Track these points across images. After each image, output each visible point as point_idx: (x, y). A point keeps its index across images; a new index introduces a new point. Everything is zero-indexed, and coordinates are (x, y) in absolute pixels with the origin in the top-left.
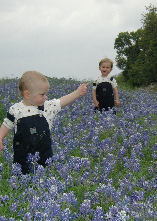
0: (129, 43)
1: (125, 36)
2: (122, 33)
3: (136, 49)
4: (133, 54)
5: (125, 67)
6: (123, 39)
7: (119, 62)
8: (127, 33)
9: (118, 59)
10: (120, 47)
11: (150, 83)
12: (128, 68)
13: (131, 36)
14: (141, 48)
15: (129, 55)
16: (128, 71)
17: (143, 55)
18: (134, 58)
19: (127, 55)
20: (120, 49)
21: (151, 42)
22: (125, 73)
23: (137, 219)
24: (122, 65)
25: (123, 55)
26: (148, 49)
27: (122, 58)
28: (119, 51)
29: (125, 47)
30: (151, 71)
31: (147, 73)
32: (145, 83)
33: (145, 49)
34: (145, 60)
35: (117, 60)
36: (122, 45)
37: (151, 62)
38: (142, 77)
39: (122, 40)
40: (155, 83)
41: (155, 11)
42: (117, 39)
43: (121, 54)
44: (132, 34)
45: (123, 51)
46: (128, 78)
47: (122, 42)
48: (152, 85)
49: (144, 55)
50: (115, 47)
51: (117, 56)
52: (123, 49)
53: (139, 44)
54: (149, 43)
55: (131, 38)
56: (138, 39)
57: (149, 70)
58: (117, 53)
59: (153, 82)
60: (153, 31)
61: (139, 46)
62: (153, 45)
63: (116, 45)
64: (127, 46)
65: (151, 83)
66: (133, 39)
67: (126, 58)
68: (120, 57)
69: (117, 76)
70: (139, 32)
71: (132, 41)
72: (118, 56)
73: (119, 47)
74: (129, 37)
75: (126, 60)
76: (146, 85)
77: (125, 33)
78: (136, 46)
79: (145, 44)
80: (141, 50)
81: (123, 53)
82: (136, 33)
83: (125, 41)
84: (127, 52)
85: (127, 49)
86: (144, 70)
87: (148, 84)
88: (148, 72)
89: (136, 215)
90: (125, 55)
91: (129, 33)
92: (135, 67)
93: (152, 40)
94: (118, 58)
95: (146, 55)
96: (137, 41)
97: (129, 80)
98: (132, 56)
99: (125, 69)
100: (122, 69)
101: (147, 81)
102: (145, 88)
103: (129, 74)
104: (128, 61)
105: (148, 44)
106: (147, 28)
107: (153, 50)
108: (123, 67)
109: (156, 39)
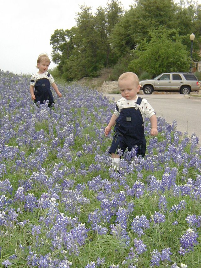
0: (64, 39)
1: (61, 33)
2: (58, 30)
3: (70, 46)
4: (67, 50)
5: (60, 62)
6: (58, 35)
7: (55, 57)
8: (62, 30)
9: (54, 55)
10: (56, 43)
11: (82, 78)
12: (63, 62)
13: (66, 33)
14: (75, 45)
15: (64, 50)
16: (63, 65)
17: (76, 51)
18: (68, 54)
19: (62, 51)
20: (55, 45)
21: (84, 39)
22: (60, 68)
23: (68, 205)
24: (57, 60)
25: (58, 50)
26: (81, 45)
27: (57, 53)
28: (54, 47)
29: (60, 43)
30: (84, 66)
31: (81, 69)
32: (78, 77)
33: (78, 46)
34: (78, 56)
35: (52, 55)
36: (57, 41)
37: (84, 58)
38: (76, 71)
39: (58, 37)
40: (87, 77)
41: (88, 10)
42: (53, 35)
43: (56, 49)
44: (67, 31)
45: (58, 47)
46: (62, 72)
47: (57, 38)
48: (85, 79)
49: (78, 52)
50: (51, 43)
51: (52, 52)
52: (58, 45)
53: (74, 41)
54: (83, 41)
55: (66, 35)
56: (72, 36)
57: (82, 66)
58: (52, 49)
59: (86, 76)
60: (86, 29)
61: (73, 42)
62: (86, 42)
63: (52, 41)
64: (62, 42)
65: (84, 78)
66: (68, 36)
67: (61, 53)
68: (56, 52)
69: (52, 70)
70: (73, 29)
71: (67, 39)
72: (54, 51)
73: (54, 43)
74: (64, 34)
75: (61, 55)
76: (79, 79)
77: (60, 30)
78: (70, 43)
79: (79, 41)
80: (75, 46)
81: (58, 49)
82: (70, 30)
83: (60, 37)
84: (62, 48)
85: (62, 45)
86: (78, 65)
87: (81, 78)
88: (81, 67)
89: (66, 202)
90: (60, 51)
91: (64, 31)
92: (69, 63)
93: (85, 37)
94: (54, 53)
95: (79, 51)
96: (71, 38)
97: (64, 74)
98: (67, 52)
99: (60, 63)
100: (57, 64)
101: (80, 76)
102: (79, 81)
103: (64, 68)
104: (63, 56)
105: (81, 41)
106: (81, 27)
107: (85, 47)
108: (58, 62)
109: (88, 37)
